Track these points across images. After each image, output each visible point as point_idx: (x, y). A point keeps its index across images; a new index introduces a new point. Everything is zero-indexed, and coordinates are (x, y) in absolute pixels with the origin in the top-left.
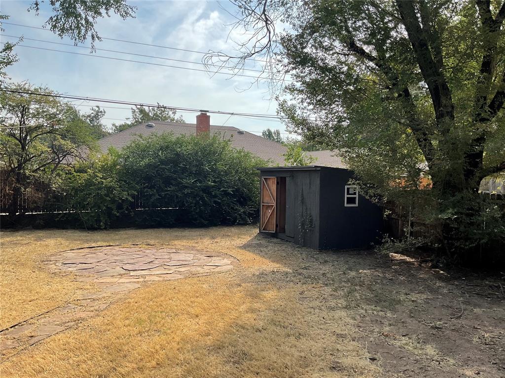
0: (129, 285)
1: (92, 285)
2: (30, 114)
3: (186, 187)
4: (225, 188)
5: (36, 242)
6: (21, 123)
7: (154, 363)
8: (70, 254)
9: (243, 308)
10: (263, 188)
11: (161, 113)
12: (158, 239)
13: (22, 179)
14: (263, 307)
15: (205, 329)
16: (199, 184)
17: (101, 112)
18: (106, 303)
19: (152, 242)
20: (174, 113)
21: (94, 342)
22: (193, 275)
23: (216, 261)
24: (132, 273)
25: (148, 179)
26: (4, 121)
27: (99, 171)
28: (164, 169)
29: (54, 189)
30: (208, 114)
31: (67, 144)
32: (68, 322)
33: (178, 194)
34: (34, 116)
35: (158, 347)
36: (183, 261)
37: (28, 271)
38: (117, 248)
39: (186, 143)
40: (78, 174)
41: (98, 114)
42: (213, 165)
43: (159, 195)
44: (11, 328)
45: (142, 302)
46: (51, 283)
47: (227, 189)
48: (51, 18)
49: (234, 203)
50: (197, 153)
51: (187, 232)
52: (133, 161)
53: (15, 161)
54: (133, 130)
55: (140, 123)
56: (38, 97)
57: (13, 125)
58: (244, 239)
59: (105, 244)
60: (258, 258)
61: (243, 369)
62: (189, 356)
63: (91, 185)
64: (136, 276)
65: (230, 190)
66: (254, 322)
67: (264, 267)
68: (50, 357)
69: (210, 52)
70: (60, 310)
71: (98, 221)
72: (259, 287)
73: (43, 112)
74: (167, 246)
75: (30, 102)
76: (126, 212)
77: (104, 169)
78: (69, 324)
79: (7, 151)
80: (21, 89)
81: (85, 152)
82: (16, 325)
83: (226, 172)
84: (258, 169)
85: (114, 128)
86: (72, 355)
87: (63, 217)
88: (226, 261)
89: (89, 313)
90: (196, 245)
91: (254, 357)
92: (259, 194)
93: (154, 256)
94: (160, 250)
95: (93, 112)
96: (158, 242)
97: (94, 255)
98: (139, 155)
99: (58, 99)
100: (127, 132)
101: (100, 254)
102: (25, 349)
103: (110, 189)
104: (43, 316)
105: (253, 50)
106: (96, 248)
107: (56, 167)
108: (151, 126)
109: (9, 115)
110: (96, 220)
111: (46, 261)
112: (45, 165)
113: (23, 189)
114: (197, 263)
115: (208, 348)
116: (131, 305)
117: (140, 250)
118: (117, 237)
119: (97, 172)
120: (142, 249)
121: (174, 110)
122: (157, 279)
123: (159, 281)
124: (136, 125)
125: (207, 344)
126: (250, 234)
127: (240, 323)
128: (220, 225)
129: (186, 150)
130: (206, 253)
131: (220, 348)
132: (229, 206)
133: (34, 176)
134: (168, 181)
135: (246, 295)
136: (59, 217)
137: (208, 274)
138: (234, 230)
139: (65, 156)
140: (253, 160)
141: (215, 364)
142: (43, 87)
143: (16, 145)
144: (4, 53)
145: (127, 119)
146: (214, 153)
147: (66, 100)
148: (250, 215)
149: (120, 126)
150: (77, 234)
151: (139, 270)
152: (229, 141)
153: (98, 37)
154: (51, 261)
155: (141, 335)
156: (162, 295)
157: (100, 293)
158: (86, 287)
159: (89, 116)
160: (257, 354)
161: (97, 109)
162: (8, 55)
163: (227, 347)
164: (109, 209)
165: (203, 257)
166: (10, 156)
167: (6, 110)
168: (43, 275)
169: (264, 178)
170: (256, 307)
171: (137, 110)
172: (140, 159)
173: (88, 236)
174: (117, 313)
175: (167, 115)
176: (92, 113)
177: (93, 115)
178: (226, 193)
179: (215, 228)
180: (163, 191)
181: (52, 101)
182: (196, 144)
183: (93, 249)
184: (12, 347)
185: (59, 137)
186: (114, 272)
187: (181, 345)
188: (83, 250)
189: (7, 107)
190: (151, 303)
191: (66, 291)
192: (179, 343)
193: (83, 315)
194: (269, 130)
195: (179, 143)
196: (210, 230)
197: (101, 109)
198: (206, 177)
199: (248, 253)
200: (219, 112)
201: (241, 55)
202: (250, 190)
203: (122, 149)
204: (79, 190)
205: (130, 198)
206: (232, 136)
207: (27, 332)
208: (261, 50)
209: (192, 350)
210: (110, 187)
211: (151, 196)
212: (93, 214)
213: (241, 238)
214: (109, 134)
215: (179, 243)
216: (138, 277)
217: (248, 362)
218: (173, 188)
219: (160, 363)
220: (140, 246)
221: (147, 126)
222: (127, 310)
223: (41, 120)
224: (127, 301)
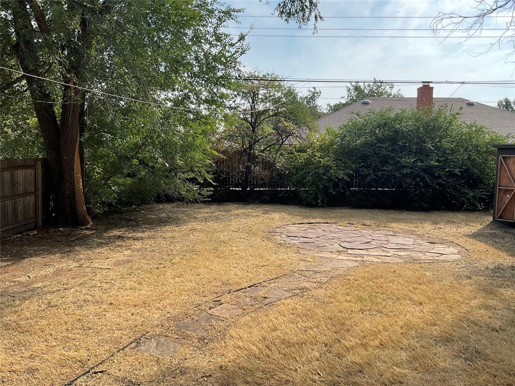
0: (347, 262)
1: (313, 258)
2: (259, 99)
3: (405, 167)
4: (451, 168)
5: (264, 215)
6: (251, 108)
7: (377, 342)
8: (293, 228)
9: (475, 303)
10: (501, 168)
11: (377, 88)
12: (374, 220)
13: (252, 158)
14: (501, 306)
15: (431, 318)
16: (419, 164)
17: (317, 93)
18: (327, 277)
19: (368, 222)
20: (392, 87)
21: (319, 311)
22: (415, 261)
23: (440, 248)
24: (350, 251)
25: (364, 158)
26: (239, 107)
27: (318, 151)
28: (381, 148)
29: (278, 167)
30: (431, 85)
31: (290, 125)
32: (295, 289)
33: (395, 174)
34: (262, 101)
35: (381, 328)
36: (402, 244)
37: (259, 240)
38: (334, 226)
39: (406, 119)
40: (299, 154)
41: (314, 96)
42: (437, 142)
43: (375, 175)
44: (249, 287)
45: (361, 281)
46: (279, 253)
47: (453, 170)
48: (279, 5)
49: (462, 186)
50: (418, 129)
51: (405, 215)
52: (350, 140)
53: (247, 142)
54: (348, 108)
55: (355, 101)
56: (266, 83)
57: (245, 110)
58: (473, 226)
59: (322, 221)
60: (492, 250)
61: (477, 368)
62: (413, 342)
63: (310, 164)
64: (354, 254)
65: (457, 171)
66: (489, 320)
67: (501, 261)
68: (282, 319)
69: (440, 14)
70: (287, 278)
71: (316, 199)
72: (494, 282)
73: (270, 96)
74: (383, 228)
75: (259, 88)
76: (342, 191)
77: (322, 149)
78: (295, 291)
79: (241, 133)
80: (252, 77)
81: (305, 132)
82: (252, 286)
83: (452, 150)
84: (494, 147)
85: (329, 108)
86: (300, 320)
87: (285, 193)
88: (451, 249)
89: (312, 284)
90: (416, 229)
91: (491, 358)
92: (494, 175)
93: (370, 237)
94: (377, 232)
95: (309, 93)
96: (374, 223)
97: (313, 231)
98: (355, 134)
99: (282, 83)
100: (344, 111)
101: (318, 229)
102: (261, 307)
103: (327, 168)
104: (273, 281)
105: (495, 5)
106: (315, 224)
107: (280, 148)
108: (367, 104)
109: (243, 101)
110: (314, 197)
111: (273, 232)
112: (271, 145)
113: (253, 167)
114: (418, 248)
115: (435, 339)
116: (351, 282)
117: (356, 229)
118: (333, 215)
119: (315, 152)
120: (358, 229)
121: (391, 84)
122: (375, 260)
123: (378, 262)
124: (351, 103)
125: (433, 333)
126: (481, 222)
127: (472, 318)
128: (444, 209)
129: (407, 126)
130: (427, 238)
131: (448, 341)
132: (454, 188)
133: (262, 155)
134: (385, 161)
135: (479, 290)
136: (282, 193)
137: (431, 262)
138: (460, 216)
139: (288, 137)
140: (487, 135)
141: (443, 357)
142: (270, 73)
143: (248, 128)
144: (239, 43)
145: (342, 98)
146: (440, 128)
147: (289, 84)
148: (481, 200)
149: (335, 106)
150: (297, 210)
151: (356, 249)
152: (457, 114)
153: (320, 18)
154: (276, 233)
155: (362, 313)
156: (382, 277)
157: (321, 267)
158: (308, 259)
159: (306, 98)
160: (493, 355)
161: (313, 90)
162: (242, 45)
163: (457, 342)
164: (326, 188)
165: (424, 243)
166: (243, 138)
167: (240, 97)
168: (271, 245)
169: (503, 157)
170: (491, 305)
171: (351, 88)
172: (357, 138)
173: (307, 212)
174: (338, 287)
175: (384, 90)
176: (309, 95)
177: (309, 96)
178: (452, 175)
179: (437, 213)
180: (379, 170)
181: (277, 85)
182: (417, 120)
183: (312, 224)
184: (249, 304)
185: (283, 119)
186: (332, 249)
187: (404, 330)
188: (303, 225)
189: (241, 94)
190: (371, 283)
191: (291, 261)
192: (402, 327)
193: (307, 285)
194: (506, 99)
195: (398, 119)
196: (431, 214)
197: (317, 90)
198: (428, 156)
199: (478, 243)
200: (447, 82)
201: (479, 13)
202: (482, 171)
203: (339, 129)
204: (299, 169)
205: (346, 178)
206: (461, 109)
207: (261, 292)
208: (506, 4)
209: (417, 337)
210: (327, 166)
211: (366, 176)
212: (311, 192)
213: (469, 225)
214: (324, 114)
215: (397, 226)
216: (356, 255)
217: (483, 362)
218: (390, 168)
219: (383, 343)
220: (356, 226)
221: (363, 103)
222: (348, 286)
223: (268, 105)
224: (347, 277)
